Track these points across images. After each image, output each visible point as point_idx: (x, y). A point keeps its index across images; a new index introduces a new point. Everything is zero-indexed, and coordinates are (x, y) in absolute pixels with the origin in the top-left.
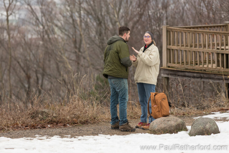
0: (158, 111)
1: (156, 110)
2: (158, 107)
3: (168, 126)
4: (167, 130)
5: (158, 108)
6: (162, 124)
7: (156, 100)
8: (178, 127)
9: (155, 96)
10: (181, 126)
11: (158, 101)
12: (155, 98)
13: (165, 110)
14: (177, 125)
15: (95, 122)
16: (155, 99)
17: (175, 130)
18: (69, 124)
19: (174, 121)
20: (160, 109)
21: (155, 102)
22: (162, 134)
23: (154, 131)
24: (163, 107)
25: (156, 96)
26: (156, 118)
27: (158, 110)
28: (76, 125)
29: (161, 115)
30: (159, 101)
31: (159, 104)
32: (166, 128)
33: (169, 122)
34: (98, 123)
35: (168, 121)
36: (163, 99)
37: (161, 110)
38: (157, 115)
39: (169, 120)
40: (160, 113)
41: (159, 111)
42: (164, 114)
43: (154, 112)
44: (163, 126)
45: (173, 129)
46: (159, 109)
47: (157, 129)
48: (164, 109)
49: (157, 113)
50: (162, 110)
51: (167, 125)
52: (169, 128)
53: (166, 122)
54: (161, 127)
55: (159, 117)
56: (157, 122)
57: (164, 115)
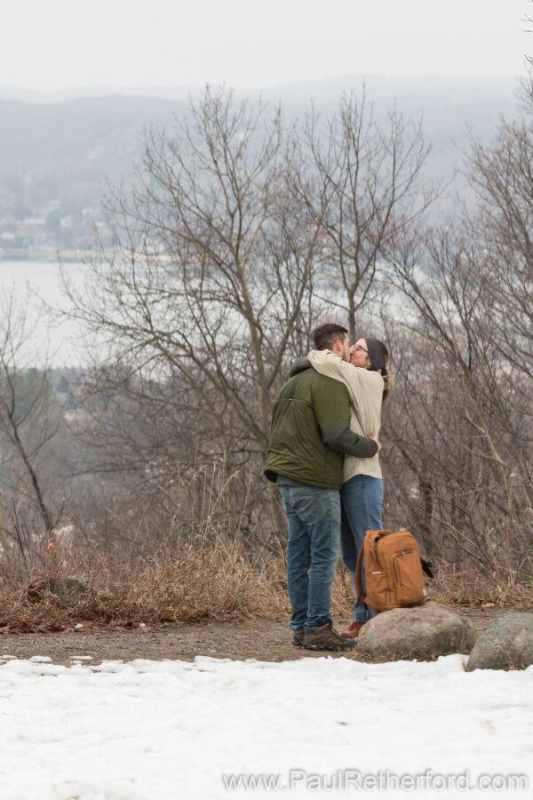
0: (385, 590)
1: (378, 586)
2: (387, 576)
3: (411, 636)
4: (406, 649)
5: (385, 580)
6: (394, 630)
7: (380, 554)
8: (442, 642)
9: (377, 540)
10: (453, 638)
11: (387, 557)
12: (376, 546)
13: (409, 586)
14: (438, 636)
15: (233, 618)
16: (376, 551)
17: (433, 651)
18: (146, 622)
19: (430, 622)
20: (391, 583)
21: (377, 559)
22: (390, 661)
23: (368, 651)
24: (402, 575)
25: (381, 541)
26: (379, 611)
27: (384, 585)
28: (165, 627)
29: (393, 601)
30: (390, 556)
31: (388, 566)
32: (402, 643)
33: (416, 626)
34: (241, 621)
35: (414, 620)
36: (404, 551)
37: (395, 587)
38: (384, 601)
39: (416, 617)
40: (393, 597)
41: (388, 590)
42: (406, 598)
43: (373, 593)
44: (395, 635)
45: (425, 646)
46: (388, 582)
47: (376, 645)
48: (405, 583)
49: (382, 595)
50: (398, 586)
51: (409, 634)
52: (413, 642)
53: (405, 624)
54: (389, 640)
55: (388, 606)
56: (379, 623)
57: (402, 600)
